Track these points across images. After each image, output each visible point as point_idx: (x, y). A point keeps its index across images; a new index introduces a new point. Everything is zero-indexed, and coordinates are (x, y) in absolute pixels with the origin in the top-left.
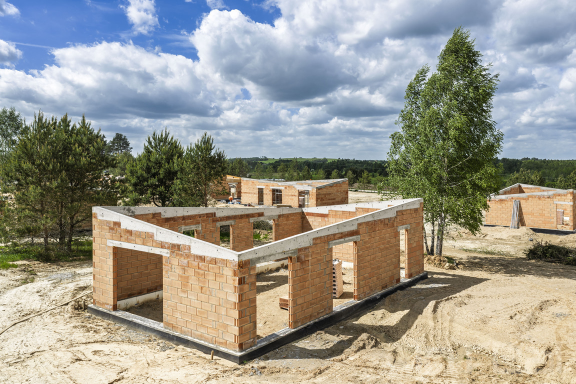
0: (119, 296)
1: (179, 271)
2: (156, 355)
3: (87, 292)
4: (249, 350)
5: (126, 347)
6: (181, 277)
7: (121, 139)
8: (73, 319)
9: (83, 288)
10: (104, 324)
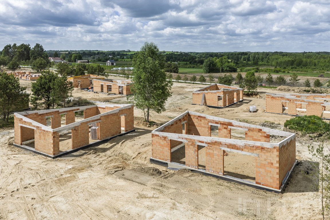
0: (23, 140)
1: (38, 134)
2: (31, 157)
3: (13, 139)
4: (56, 155)
5: (23, 155)
6: (39, 135)
7: (39, 47)
8: (8, 148)
9: (12, 138)
10: (18, 149)
